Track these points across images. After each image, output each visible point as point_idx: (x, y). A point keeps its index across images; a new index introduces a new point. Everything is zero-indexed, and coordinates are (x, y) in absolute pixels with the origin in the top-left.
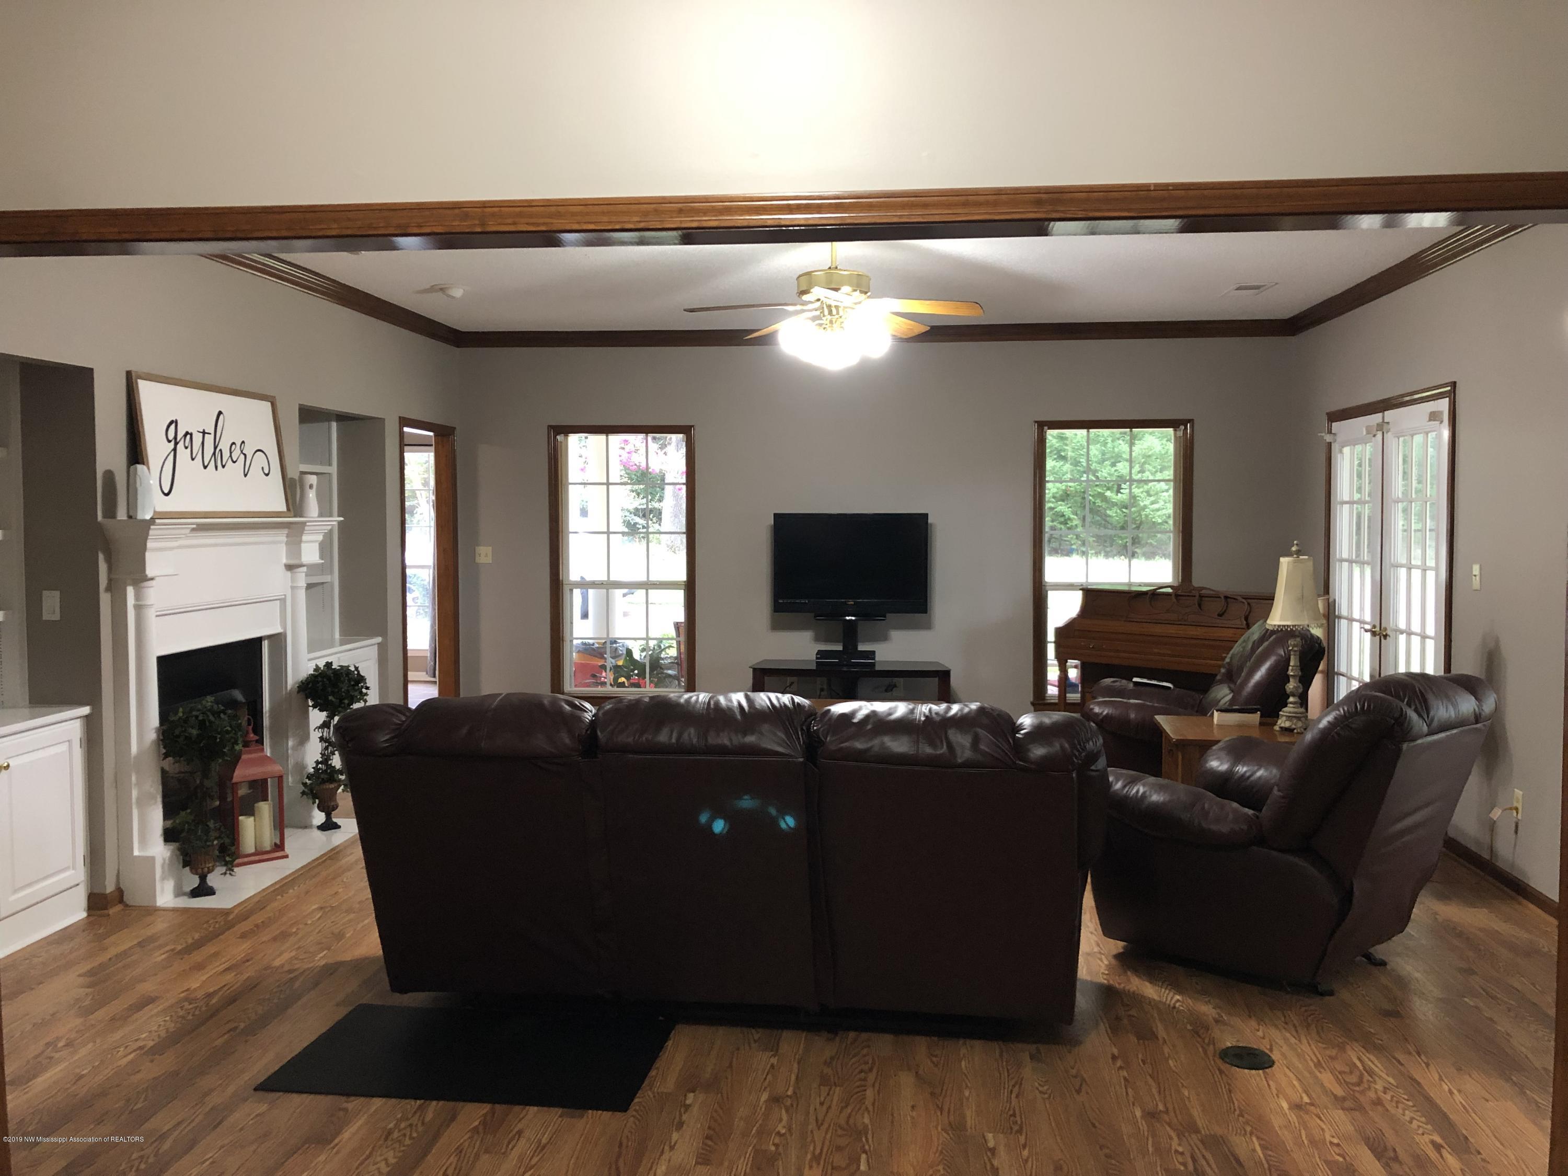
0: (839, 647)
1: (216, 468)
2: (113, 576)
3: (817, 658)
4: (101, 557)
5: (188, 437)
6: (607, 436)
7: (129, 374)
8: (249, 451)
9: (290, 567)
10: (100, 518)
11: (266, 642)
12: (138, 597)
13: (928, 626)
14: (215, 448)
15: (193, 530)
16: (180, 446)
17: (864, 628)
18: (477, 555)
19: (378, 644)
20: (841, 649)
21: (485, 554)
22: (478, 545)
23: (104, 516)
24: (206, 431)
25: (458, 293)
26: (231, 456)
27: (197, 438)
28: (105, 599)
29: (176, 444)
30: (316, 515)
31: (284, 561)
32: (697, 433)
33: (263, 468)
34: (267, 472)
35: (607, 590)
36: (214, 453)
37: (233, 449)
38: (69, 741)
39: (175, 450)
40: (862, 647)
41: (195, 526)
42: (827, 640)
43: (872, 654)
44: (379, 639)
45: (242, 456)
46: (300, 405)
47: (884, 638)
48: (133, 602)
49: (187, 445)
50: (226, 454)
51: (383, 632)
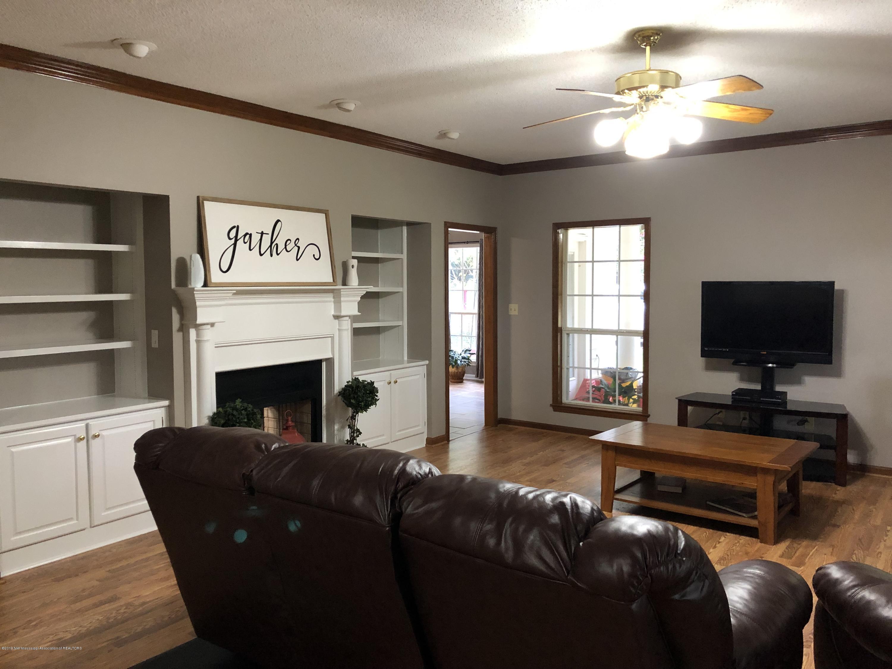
0: (758, 387)
1: (271, 255)
2: (183, 322)
3: (733, 395)
4: (174, 311)
5: (248, 236)
6: (593, 228)
7: (198, 197)
8: (302, 244)
9: (337, 317)
10: (173, 286)
11: (324, 363)
12: (198, 335)
13: (838, 373)
14: (272, 243)
15: (234, 294)
16: (240, 243)
17: (780, 373)
18: (509, 310)
19: (427, 365)
20: (760, 389)
21: (514, 309)
22: (510, 304)
23: (178, 285)
24: (264, 232)
25: (455, 135)
26: (286, 248)
27: (256, 238)
28: (177, 337)
29: (236, 240)
30: (357, 284)
31: (333, 313)
32: (653, 224)
33: (314, 255)
34: (317, 257)
35: (591, 335)
36: (271, 246)
37: (287, 244)
38: (153, 421)
39: (235, 244)
40: (779, 388)
41: (235, 292)
42: (750, 380)
43: (785, 393)
44: (427, 362)
45: (296, 248)
46: (352, 215)
47: (798, 382)
48: (195, 338)
49: (246, 241)
50: (281, 247)
51: (429, 358)
